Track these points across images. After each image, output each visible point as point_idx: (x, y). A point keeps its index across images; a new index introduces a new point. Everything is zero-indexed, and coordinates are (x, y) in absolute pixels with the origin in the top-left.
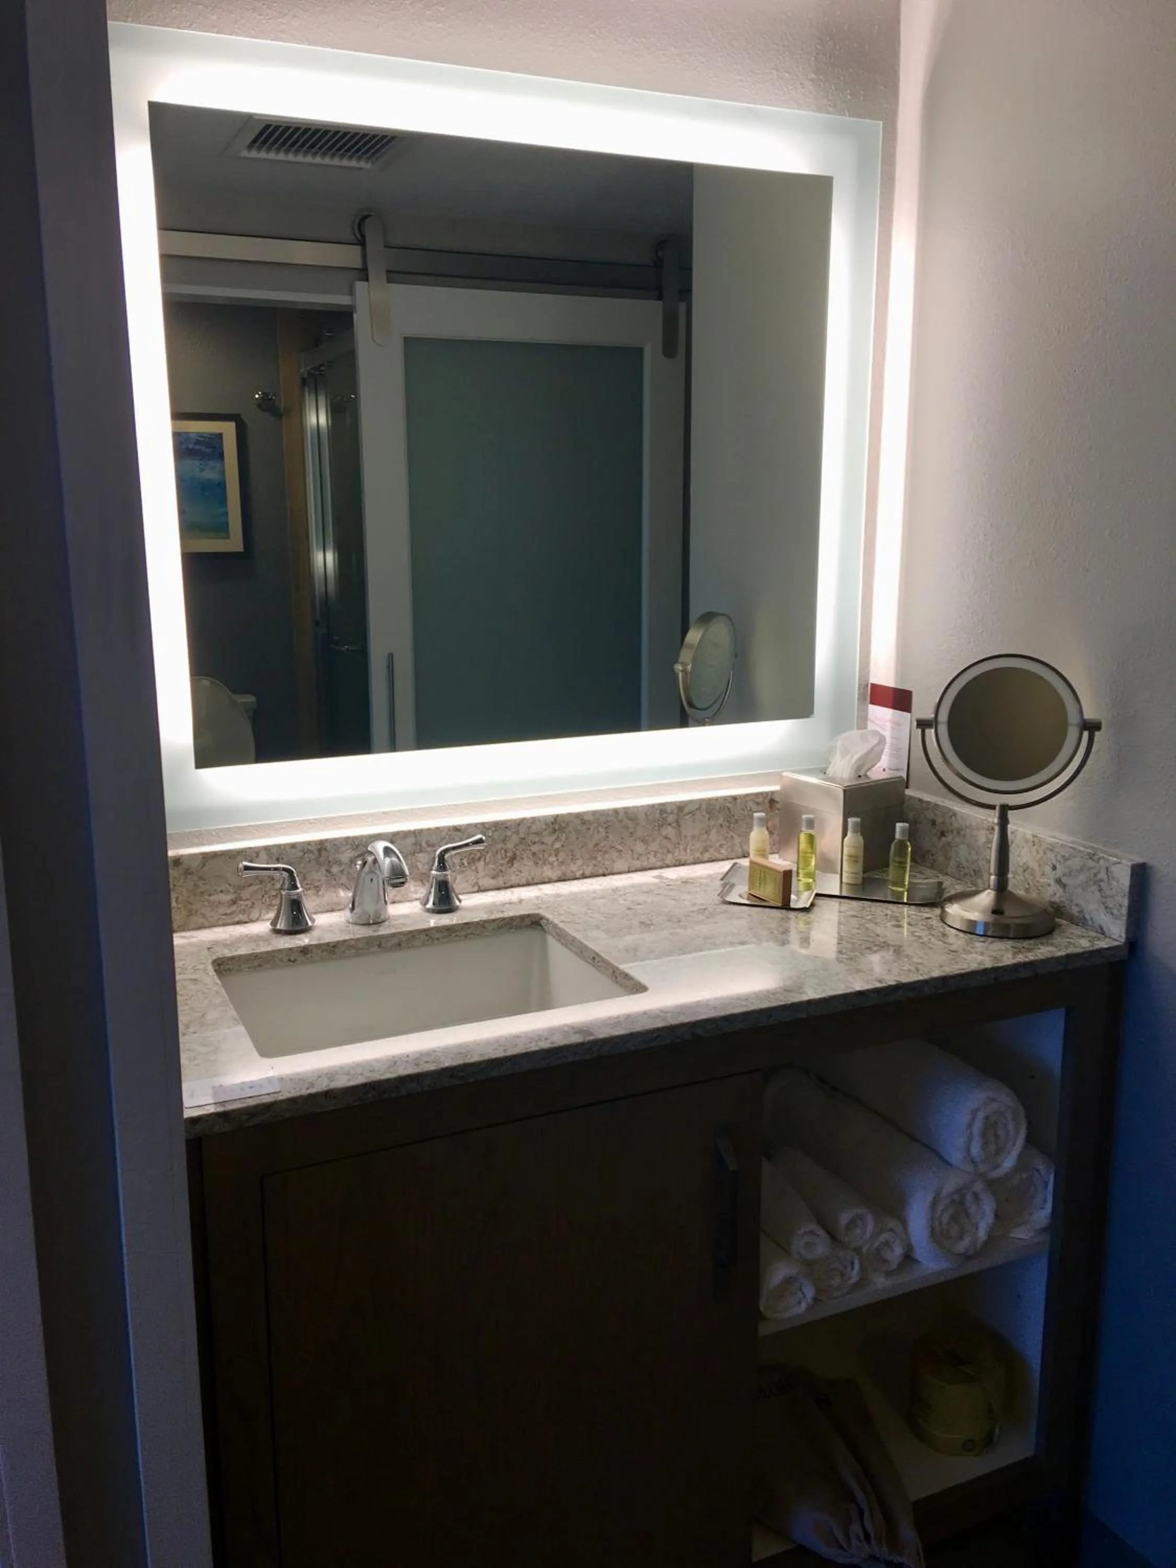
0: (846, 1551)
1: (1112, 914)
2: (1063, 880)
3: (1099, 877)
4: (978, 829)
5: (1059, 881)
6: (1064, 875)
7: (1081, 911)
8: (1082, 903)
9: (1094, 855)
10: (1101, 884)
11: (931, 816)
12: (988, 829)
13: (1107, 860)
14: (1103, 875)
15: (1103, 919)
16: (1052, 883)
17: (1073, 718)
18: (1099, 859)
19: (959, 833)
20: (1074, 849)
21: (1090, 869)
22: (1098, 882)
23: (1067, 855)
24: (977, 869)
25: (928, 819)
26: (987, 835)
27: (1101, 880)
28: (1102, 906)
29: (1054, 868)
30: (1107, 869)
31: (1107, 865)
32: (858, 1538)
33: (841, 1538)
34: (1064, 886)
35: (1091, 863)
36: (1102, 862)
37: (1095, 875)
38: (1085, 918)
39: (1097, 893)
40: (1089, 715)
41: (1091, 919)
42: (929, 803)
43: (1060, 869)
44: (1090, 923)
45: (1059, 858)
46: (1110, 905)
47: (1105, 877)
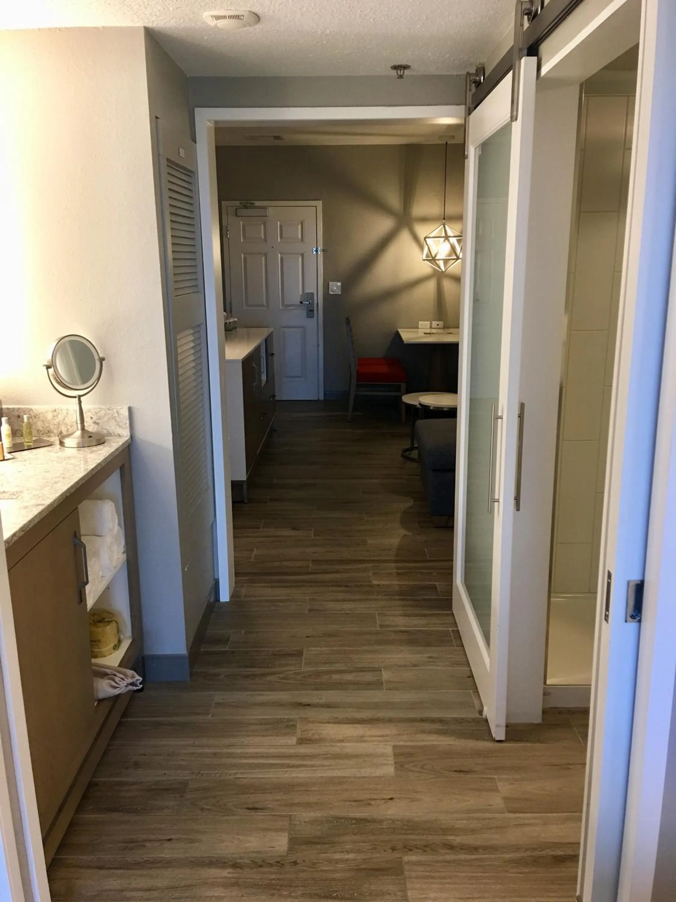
0: (118, 688)
1: (123, 428)
2: (97, 421)
3: (114, 415)
4: (46, 412)
5: (95, 423)
6: (97, 419)
7: (108, 431)
8: (108, 428)
9: (110, 408)
10: (115, 418)
11: (16, 413)
12: (53, 411)
13: (117, 408)
14: (116, 415)
15: (120, 431)
16: (92, 424)
17: (96, 357)
18: (113, 409)
19: (35, 417)
20: (100, 408)
21: (109, 414)
22: (114, 418)
23: (97, 411)
24: (49, 430)
25: (15, 416)
26: (53, 414)
27: (115, 417)
28: (118, 426)
29: (92, 418)
30: (117, 412)
31: (117, 410)
32: (120, 681)
33: (114, 684)
34: (98, 424)
35: (109, 412)
36: (114, 410)
37: (112, 415)
38: (110, 433)
39: (115, 422)
40: (101, 356)
41: (113, 433)
42: (13, 409)
43: (95, 418)
44: (113, 434)
45: (94, 413)
46: (121, 424)
47: (117, 415)
